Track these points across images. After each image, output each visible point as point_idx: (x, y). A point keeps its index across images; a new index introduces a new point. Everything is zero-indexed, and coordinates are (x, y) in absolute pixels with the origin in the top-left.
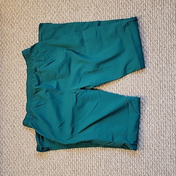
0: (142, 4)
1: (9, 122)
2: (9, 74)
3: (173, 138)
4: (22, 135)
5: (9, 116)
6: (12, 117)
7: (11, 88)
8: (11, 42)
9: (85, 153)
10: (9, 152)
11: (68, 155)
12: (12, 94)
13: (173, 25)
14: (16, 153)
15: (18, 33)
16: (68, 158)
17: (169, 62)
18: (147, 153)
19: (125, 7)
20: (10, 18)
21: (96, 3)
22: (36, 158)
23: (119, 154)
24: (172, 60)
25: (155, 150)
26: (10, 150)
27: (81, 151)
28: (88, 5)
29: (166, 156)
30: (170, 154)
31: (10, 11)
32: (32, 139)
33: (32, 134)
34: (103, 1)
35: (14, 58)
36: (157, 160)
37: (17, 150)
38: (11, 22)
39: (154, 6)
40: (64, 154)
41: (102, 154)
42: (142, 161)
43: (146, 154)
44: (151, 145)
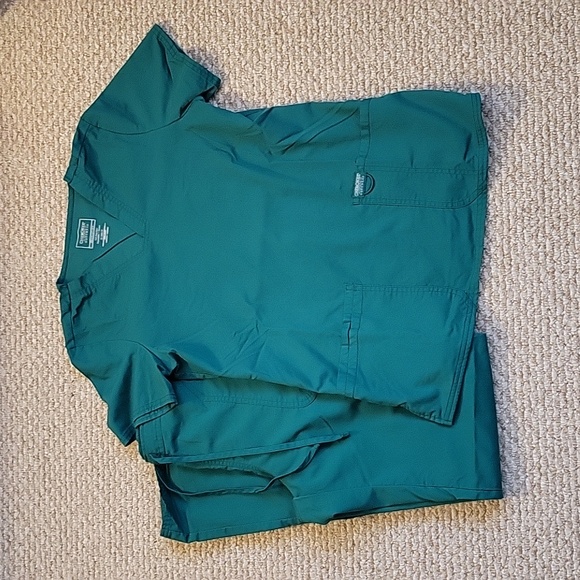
1: (31, 445)
2: (27, 299)
3: (526, 494)
4: (71, 486)
5: (30, 427)
6: (40, 429)
7: (34, 341)
8: (32, 202)
10: (32, 537)
12: (39, 361)
13: (520, 147)
14: (53, 539)
15: (54, 172)
16: (211, 555)
17: (511, 260)
18: (448, 539)
20: (30, 129)
21: (285, 82)
22: (113, 556)
23: (362, 542)
24: (518, 255)
25: (472, 530)
26: (37, 530)
28: (262, 86)
29: (507, 549)
30: (517, 543)
31: (29, 107)
32: (100, 498)
33: (100, 481)
34: (306, 76)
35: (43, 249)
36: (478, 561)
37: (58, 532)
38: (30, 139)
41: (312, 542)
42: (432, 564)
43: (446, 543)
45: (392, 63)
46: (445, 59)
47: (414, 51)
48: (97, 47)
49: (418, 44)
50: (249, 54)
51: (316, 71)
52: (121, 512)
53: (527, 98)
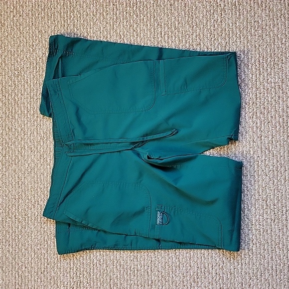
0: (194, 35)
3: (245, 255)
9: (102, 280)
11: (72, 284)
13: (244, 70)
18: (203, 279)
19: (166, 38)
21: (118, 31)
23: (157, 281)
25: (216, 274)
27: (94, 277)
28: (105, 33)
29: (235, 284)
30: (240, 281)
32: (10, 258)
33: (10, 248)
34: (130, 28)
39: (213, 39)
40: (66, 283)
41: (129, 281)
44: (210, 266)
45: (177, 23)
46: (205, 22)
47: (189, 17)
48: (12, 8)
49: (191, 13)
50: (98, 15)
51: (135, 26)
52: (22, 265)
53: (249, 44)
